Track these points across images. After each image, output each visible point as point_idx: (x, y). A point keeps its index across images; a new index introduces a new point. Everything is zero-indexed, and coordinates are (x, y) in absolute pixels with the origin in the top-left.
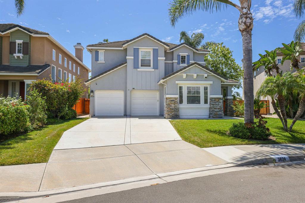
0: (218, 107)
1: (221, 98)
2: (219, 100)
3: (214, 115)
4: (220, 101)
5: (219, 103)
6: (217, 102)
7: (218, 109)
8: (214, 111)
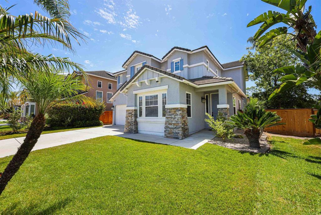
0: (174, 122)
1: (178, 108)
2: (175, 112)
3: (168, 133)
4: (177, 112)
5: (176, 116)
6: (173, 114)
7: (174, 124)
8: (168, 127)
